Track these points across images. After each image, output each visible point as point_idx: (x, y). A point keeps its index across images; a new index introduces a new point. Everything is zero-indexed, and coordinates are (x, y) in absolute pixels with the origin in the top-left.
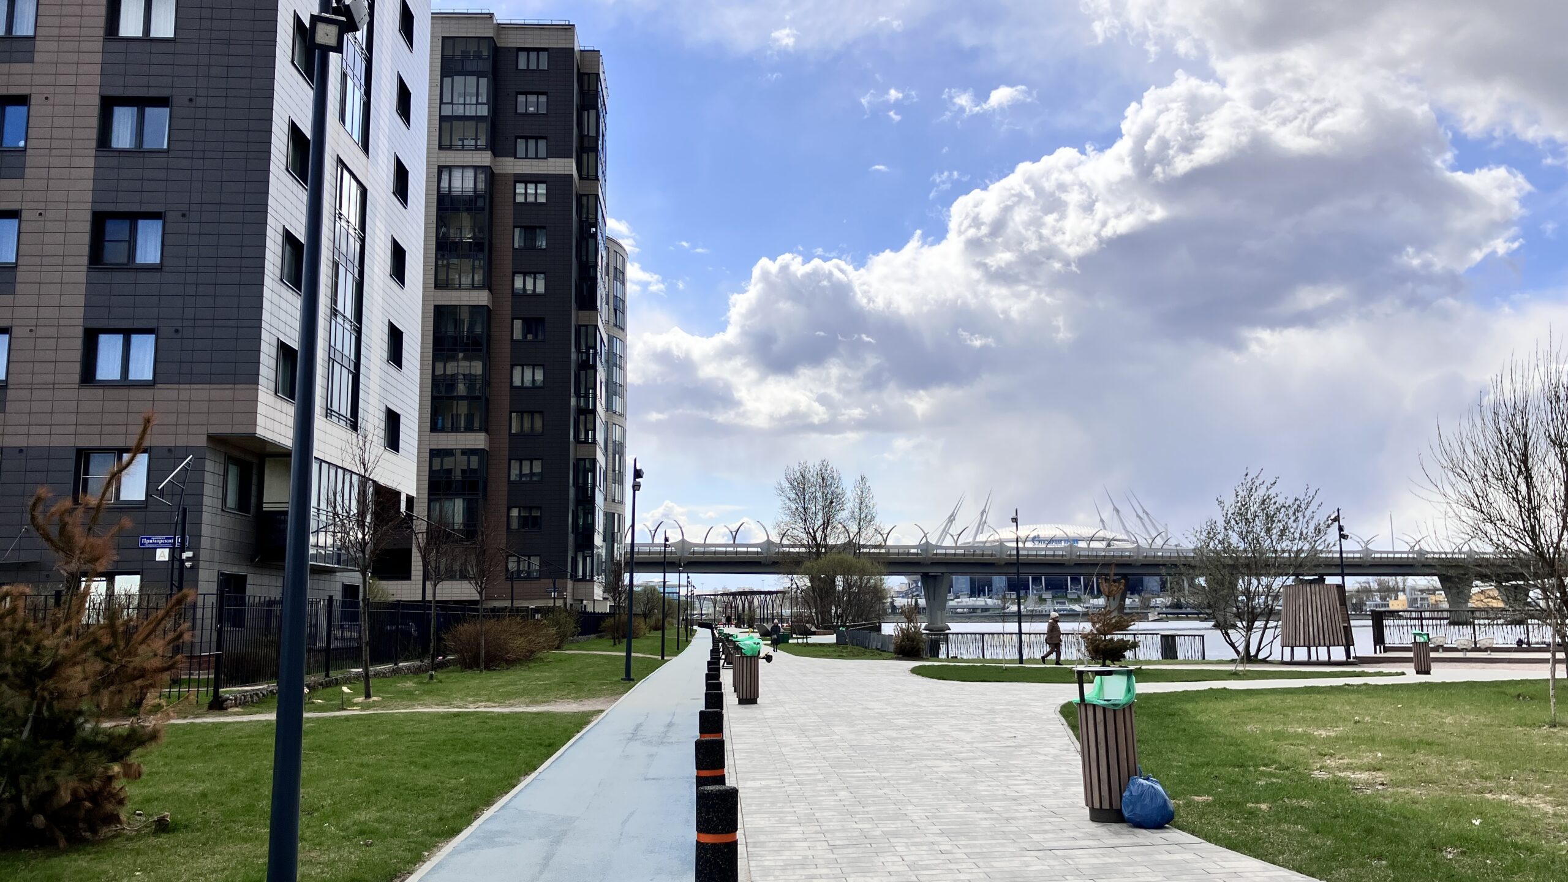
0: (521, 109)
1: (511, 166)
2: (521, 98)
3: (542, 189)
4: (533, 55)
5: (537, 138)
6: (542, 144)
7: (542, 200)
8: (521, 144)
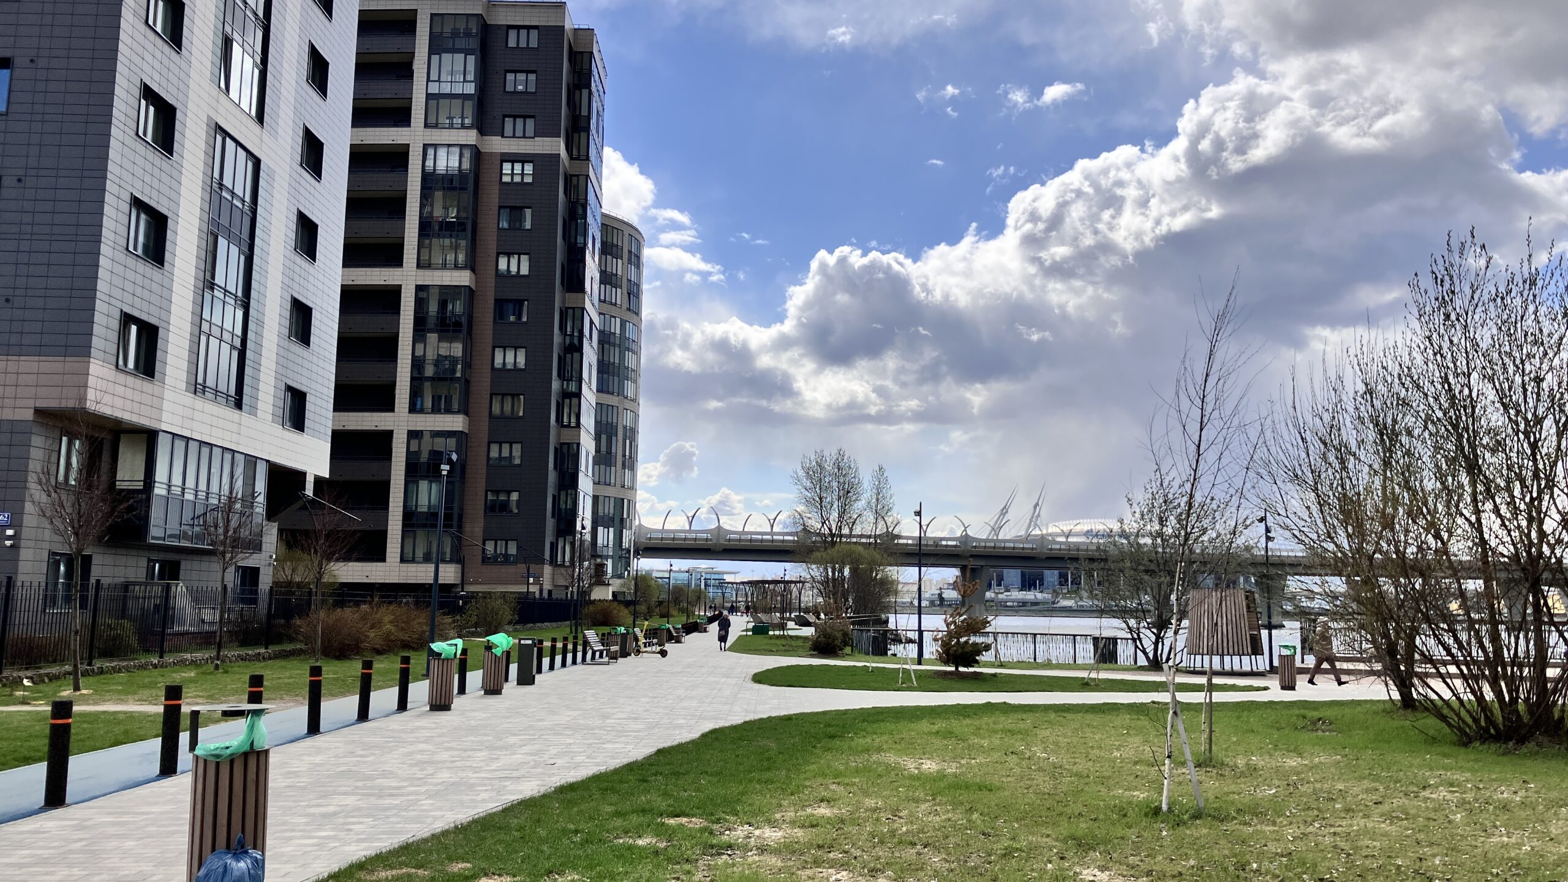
0: (510, 88)
1: (497, 145)
2: (510, 77)
3: (529, 168)
4: (523, 32)
5: (525, 117)
6: (530, 123)
7: (528, 179)
8: (509, 122)
